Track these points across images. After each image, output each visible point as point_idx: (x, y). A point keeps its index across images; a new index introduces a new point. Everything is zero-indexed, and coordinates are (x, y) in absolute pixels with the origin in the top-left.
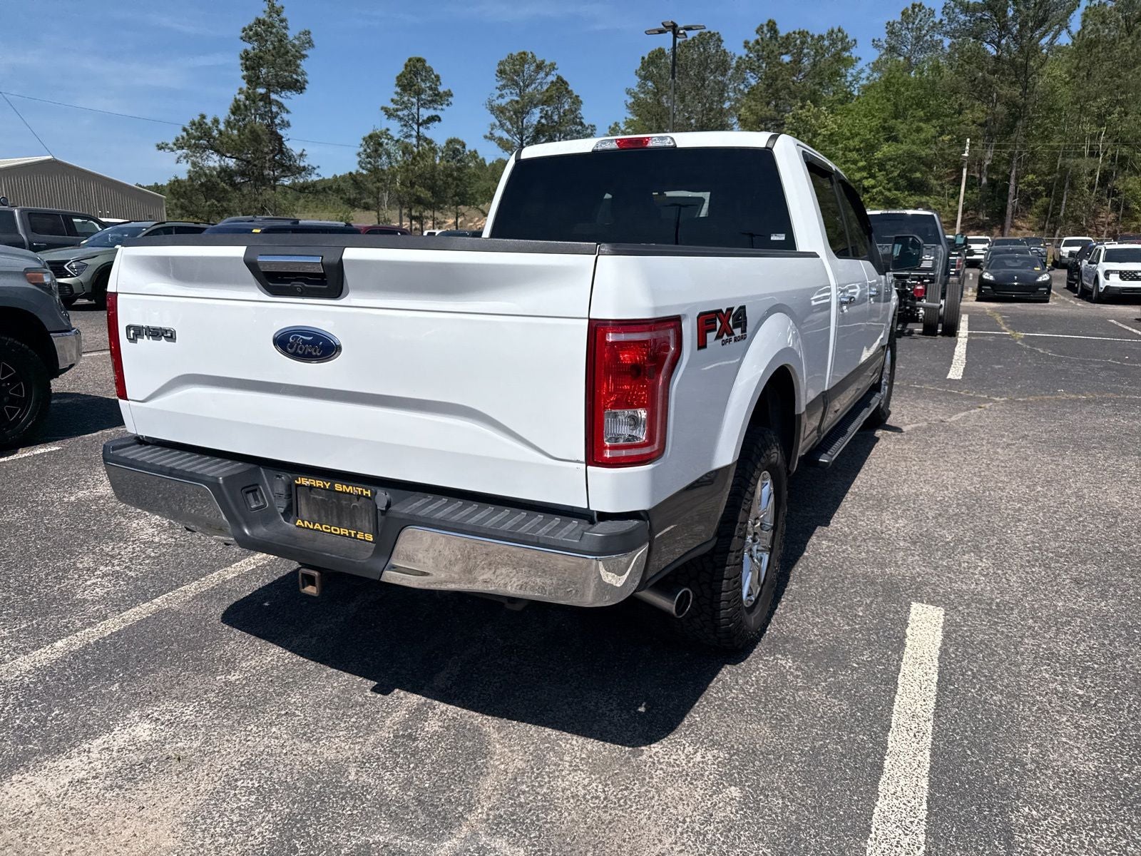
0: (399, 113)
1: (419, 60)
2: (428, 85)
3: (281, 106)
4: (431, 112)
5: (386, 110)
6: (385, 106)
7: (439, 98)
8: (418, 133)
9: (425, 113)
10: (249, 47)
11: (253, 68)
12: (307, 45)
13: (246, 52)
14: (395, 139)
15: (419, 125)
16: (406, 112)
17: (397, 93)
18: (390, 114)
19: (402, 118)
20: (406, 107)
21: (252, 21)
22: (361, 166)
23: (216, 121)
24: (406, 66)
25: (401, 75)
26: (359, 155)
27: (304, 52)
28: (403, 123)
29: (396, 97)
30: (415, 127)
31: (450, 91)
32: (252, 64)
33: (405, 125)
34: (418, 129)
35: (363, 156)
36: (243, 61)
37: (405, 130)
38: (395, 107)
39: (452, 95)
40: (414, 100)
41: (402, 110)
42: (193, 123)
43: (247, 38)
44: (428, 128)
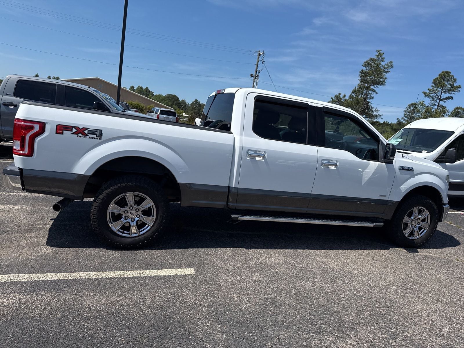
0: (430, 95)
1: (447, 72)
2: (449, 83)
3: (374, 91)
4: (448, 95)
5: (425, 93)
6: (425, 91)
7: (454, 89)
8: (439, 104)
9: (444, 96)
10: (364, 69)
11: (363, 76)
12: (390, 67)
13: (363, 70)
14: (426, 106)
15: (440, 100)
16: (434, 95)
17: (432, 86)
18: (426, 95)
19: (432, 97)
20: (435, 93)
21: (368, 59)
22: (405, 116)
23: (344, 96)
24: (440, 75)
25: (436, 79)
26: (405, 111)
27: (389, 70)
28: (432, 99)
29: (431, 88)
30: (438, 101)
31: (460, 86)
32: (364, 75)
33: (433, 100)
34: (439, 102)
35: (406, 112)
36: (360, 74)
37: (432, 102)
38: (429, 92)
39: (461, 88)
40: (440, 89)
41: (432, 94)
42: (336, 96)
43: (365, 66)
44: (445, 102)
